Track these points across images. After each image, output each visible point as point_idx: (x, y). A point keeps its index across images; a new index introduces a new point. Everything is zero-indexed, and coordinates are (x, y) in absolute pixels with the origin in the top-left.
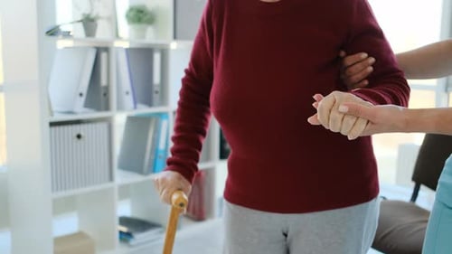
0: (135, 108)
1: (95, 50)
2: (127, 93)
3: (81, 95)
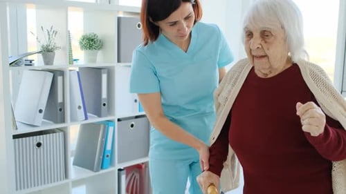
0: (86, 118)
1: (52, 74)
2: (80, 107)
3: (41, 111)
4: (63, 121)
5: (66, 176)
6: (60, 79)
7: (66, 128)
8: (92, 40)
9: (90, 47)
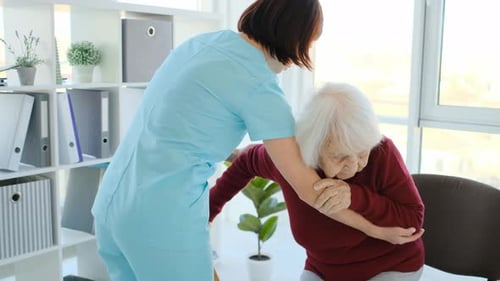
0: (81, 160)
1: (32, 99)
2: (72, 144)
3: (17, 150)
4: (49, 163)
5: (54, 241)
6: (43, 104)
7: (53, 173)
8: (86, 51)
9: (84, 61)
